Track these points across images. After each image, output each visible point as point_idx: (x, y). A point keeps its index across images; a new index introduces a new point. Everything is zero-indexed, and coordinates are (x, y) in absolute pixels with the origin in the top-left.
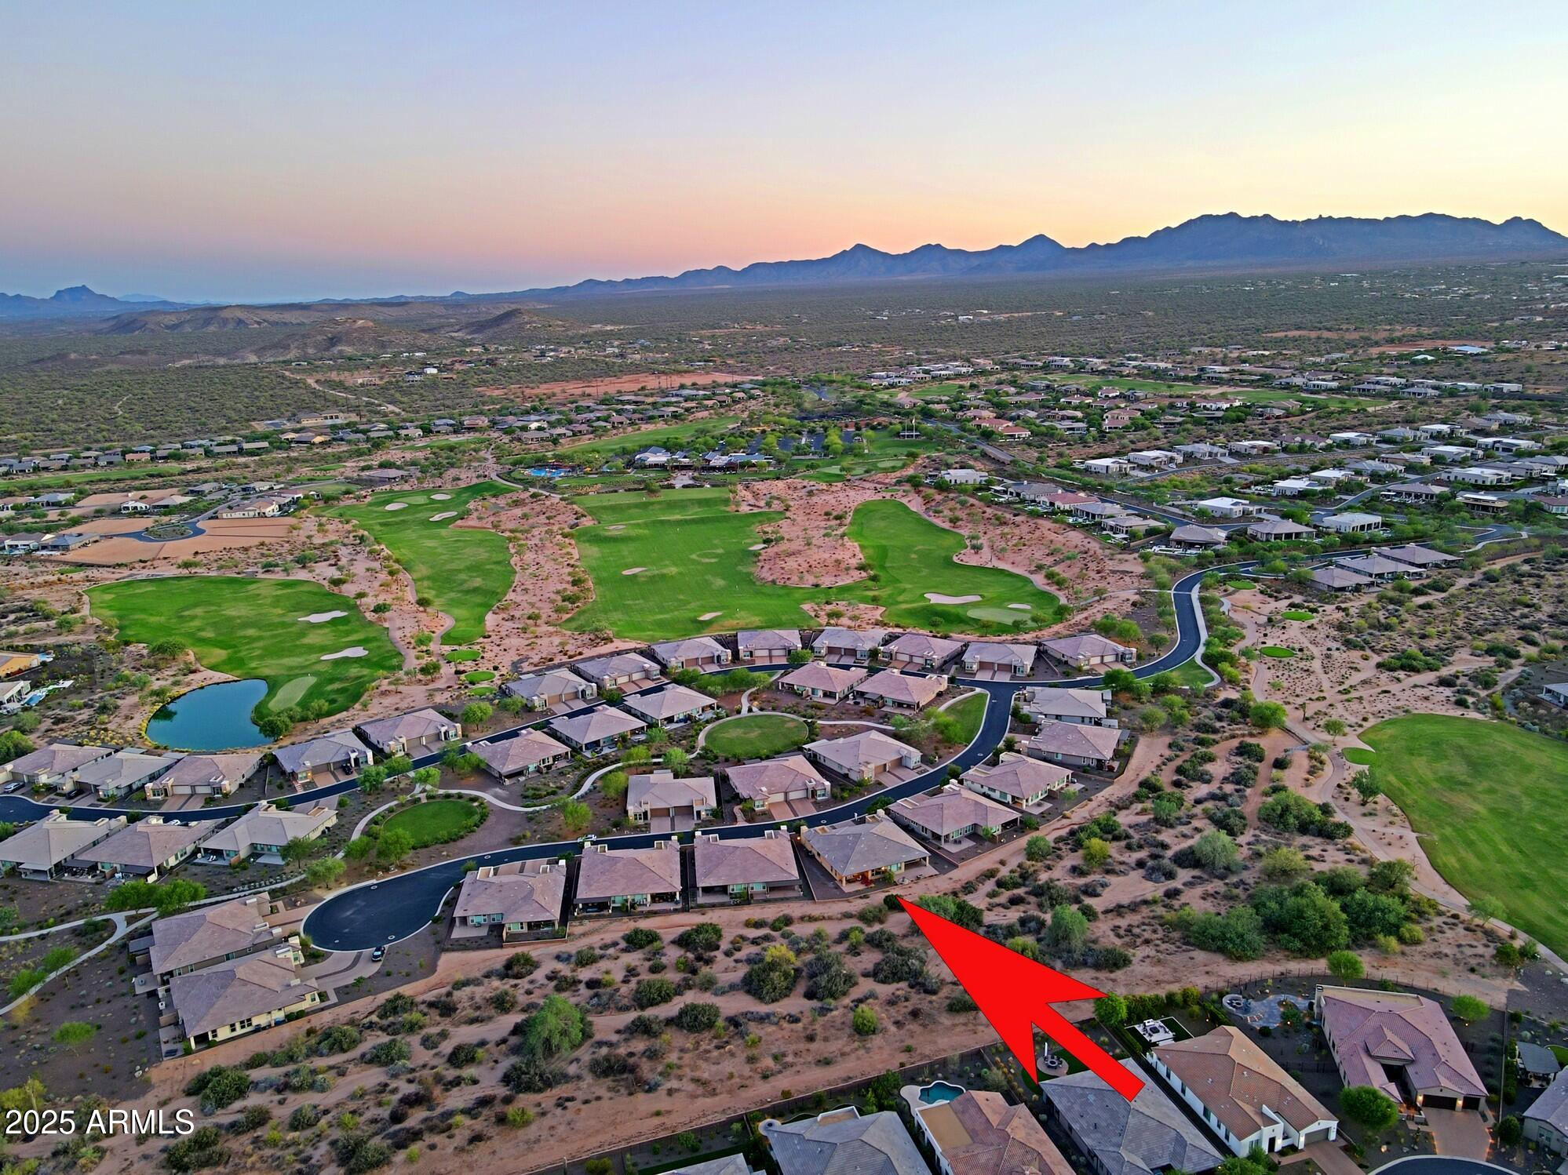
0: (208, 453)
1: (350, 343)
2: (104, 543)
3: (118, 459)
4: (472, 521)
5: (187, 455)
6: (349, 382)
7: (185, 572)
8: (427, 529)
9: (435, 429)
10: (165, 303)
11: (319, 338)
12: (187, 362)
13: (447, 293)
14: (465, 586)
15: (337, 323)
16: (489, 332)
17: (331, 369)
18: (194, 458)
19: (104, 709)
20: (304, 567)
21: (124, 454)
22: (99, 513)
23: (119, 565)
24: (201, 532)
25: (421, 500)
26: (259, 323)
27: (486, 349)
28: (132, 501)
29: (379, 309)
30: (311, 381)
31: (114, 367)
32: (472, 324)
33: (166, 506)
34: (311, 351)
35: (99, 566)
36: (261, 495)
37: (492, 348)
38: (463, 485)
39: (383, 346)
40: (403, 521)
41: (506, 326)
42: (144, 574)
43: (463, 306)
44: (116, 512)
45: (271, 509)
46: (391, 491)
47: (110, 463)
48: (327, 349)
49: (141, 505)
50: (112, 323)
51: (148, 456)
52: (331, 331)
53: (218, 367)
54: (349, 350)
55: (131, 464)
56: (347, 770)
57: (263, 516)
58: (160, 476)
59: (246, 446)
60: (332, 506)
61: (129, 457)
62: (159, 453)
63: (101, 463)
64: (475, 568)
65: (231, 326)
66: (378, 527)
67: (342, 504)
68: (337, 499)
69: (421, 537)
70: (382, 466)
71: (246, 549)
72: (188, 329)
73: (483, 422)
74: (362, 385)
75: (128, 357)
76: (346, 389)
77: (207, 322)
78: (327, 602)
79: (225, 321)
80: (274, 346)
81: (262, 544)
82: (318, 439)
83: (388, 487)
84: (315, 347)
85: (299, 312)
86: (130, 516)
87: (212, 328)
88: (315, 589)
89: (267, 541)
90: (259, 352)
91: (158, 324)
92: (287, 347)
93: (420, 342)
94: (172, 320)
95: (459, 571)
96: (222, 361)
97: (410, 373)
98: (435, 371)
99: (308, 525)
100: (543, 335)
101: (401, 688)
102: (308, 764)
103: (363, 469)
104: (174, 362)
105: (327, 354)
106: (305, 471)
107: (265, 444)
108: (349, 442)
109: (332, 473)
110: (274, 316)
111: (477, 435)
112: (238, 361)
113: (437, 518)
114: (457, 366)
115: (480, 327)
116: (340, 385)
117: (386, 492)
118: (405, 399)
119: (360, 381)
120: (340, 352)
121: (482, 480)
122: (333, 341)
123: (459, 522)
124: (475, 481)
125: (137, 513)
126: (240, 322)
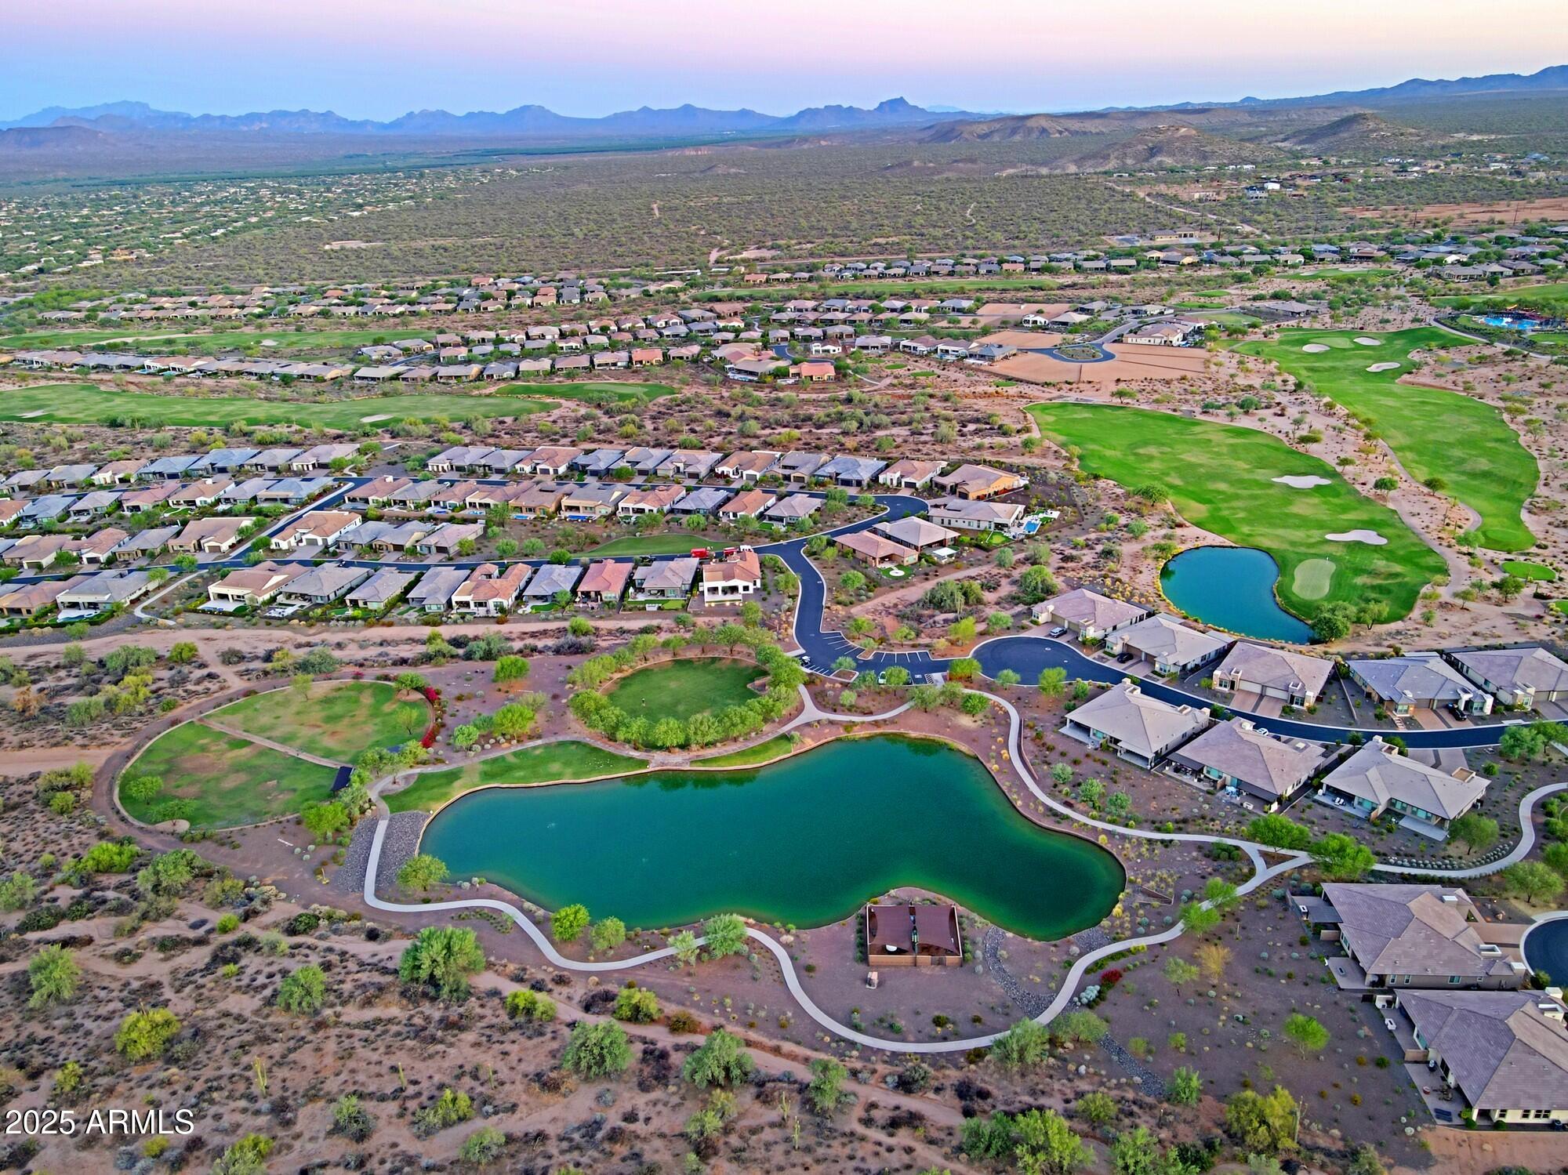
0: (1077, 268)
1: (1171, 154)
2: (1021, 358)
3: (995, 267)
4: (1424, 377)
5: (1059, 268)
6: (1185, 197)
7: (1116, 401)
8: (1367, 381)
9: (1318, 257)
10: (964, 113)
11: (1140, 147)
12: (1011, 171)
13: (1236, 99)
14: (1468, 467)
15: (1159, 131)
16: (1324, 142)
17: (1158, 180)
18: (1066, 272)
19: (1107, 554)
20: (1247, 413)
21: (1000, 262)
22: (1004, 324)
23: (1047, 384)
24: (1109, 356)
25: (1342, 343)
26: (1060, 132)
27: (1326, 163)
28: (1027, 312)
29: (1179, 116)
30: (1142, 195)
31: (950, 175)
32: (1300, 132)
33: (1065, 324)
34: (1129, 162)
35: (1028, 382)
36: (1159, 320)
37: (1333, 161)
38: (1391, 328)
39: (1204, 157)
40: (1333, 368)
41: (1345, 135)
42: (1072, 397)
43: (1270, 113)
44: (1019, 325)
45: (1177, 339)
46: (1300, 328)
47: (989, 272)
48: (1146, 160)
49: (1040, 319)
50: (932, 132)
51: (1022, 267)
52: (1152, 140)
53: (1043, 177)
54: (1168, 161)
55: (1009, 274)
56: (1457, 715)
57: (1168, 344)
58: (1041, 289)
59: (1114, 263)
60: (1237, 341)
61: (1005, 266)
62: (1033, 265)
63: (982, 271)
64: (1468, 442)
65: (1034, 135)
66: (1304, 373)
67: (1247, 338)
68: (1244, 333)
69: (1367, 391)
70: (1276, 296)
71: (1168, 383)
72: (996, 138)
73: (1371, 249)
74: (1200, 200)
75: (961, 165)
76: (1184, 204)
77: (1014, 132)
78: (1295, 463)
79: (1030, 130)
80: (1093, 156)
81: (1183, 378)
82: (1187, 260)
83: (1293, 323)
84: (1135, 158)
85: (1098, 121)
86: (1032, 330)
87: (1017, 138)
88: (1272, 443)
89: (1189, 375)
90: (1079, 162)
91: (971, 133)
92: (1106, 157)
93: (1245, 153)
94: (983, 129)
95: (1451, 445)
96: (1044, 171)
97: (1251, 188)
98: (1277, 186)
99: (1224, 360)
100: (1392, 145)
101: (1468, 604)
102: (1410, 695)
103: (1255, 298)
104: (1001, 170)
105: (1146, 165)
106: (1186, 295)
107: (1133, 262)
108: (1222, 265)
109: (1216, 301)
110: (1075, 125)
111: (1371, 265)
112: (1058, 172)
113: (1373, 368)
114: (1299, 181)
115: (1313, 135)
116: (1175, 200)
117: (1292, 329)
118: (1260, 218)
119: (1197, 196)
120: (1160, 163)
121: (1416, 325)
122: (1153, 152)
123: (1406, 377)
124: (1407, 326)
125: (1037, 328)
126: (1044, 131)
